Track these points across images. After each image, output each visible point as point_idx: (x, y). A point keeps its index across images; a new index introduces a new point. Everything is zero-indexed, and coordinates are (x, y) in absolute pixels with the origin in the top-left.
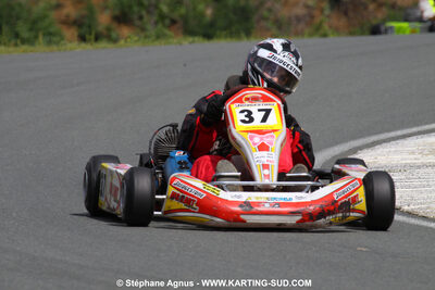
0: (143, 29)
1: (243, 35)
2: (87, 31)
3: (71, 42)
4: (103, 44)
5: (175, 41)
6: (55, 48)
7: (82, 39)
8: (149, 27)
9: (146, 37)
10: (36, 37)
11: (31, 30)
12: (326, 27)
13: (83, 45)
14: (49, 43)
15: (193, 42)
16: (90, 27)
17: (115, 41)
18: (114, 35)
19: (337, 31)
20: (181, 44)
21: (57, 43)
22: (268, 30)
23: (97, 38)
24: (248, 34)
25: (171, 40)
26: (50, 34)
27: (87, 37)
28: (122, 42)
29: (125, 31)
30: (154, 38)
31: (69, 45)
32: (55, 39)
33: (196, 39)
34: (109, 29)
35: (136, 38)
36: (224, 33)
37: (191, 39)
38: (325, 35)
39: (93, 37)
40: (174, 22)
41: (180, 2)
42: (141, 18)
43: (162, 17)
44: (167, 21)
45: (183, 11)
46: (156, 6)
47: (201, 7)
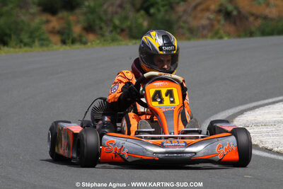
0: (103, 35)
2: (66, 38)
3: (56, 44)
4: (77, 46)
5: (124, 43)
6: (45, 49)
7: (64, 42)
8: (107, 34)
9: (105, 40)
10: (34, 42)
11: (30, 37)
12: (221, 32)
13: (64, 46)
14: (42, 45)
15: (136, 43)
16: (68, 35)
17: (85, 43)
18: (84, 39)
19: (229, 35)
20: (127, 45)
21: (47, 46)
22: (183, 34)
23: (73, 42)
25: (121, 43)
26: (43, 40)
27: (67, 41)
28: (89, 44)
29: (91, 37)
30: (110, 41)
31: (55, 47)
32: (45, 43)
34: (80, 36)
35: (98, 42)
37: (134, 41)
38: (221, 38)
39: (70, 41)
40: (122, 30)
41: (126, 18)
42: (101, 28)
43: (115, 27)
44: (119, 30)
45: (129, 23)
46: (111, 21)
47: (140, 20)
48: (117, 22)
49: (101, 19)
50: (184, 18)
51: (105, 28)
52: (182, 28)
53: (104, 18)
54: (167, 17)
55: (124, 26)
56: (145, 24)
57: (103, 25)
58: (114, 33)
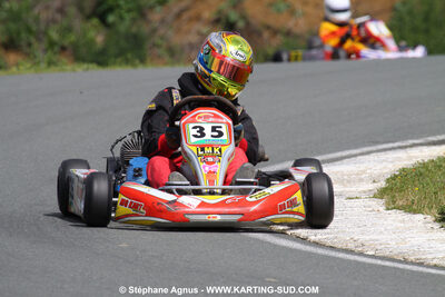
1: (137, 62)
5: (69, 67)
8: (40, 54)
15: (87, 69)
20: (74, 71)
22: (159, 57)
24: (143, 61)
25: (64, 67)
33: (91, 66)
35: (29, 65)
36: (119, 60)
37: (85, 66)
40: (63, 49)
41: (69, 29)
42: (30, 45)
43: (52, 44)
44: (56, 49)
45: (72, 38)
46: (45, 33)
47: (92, 34)
48: (54, 35)
49: (29, 31)
50: (162, 32)
51: (36, 45)
52: (159, 46)
53: (34, 28)
54: (134, 30)
55: (66, 42)
56: (100, 39)
57: (33, 40)
58: (49, 53)
